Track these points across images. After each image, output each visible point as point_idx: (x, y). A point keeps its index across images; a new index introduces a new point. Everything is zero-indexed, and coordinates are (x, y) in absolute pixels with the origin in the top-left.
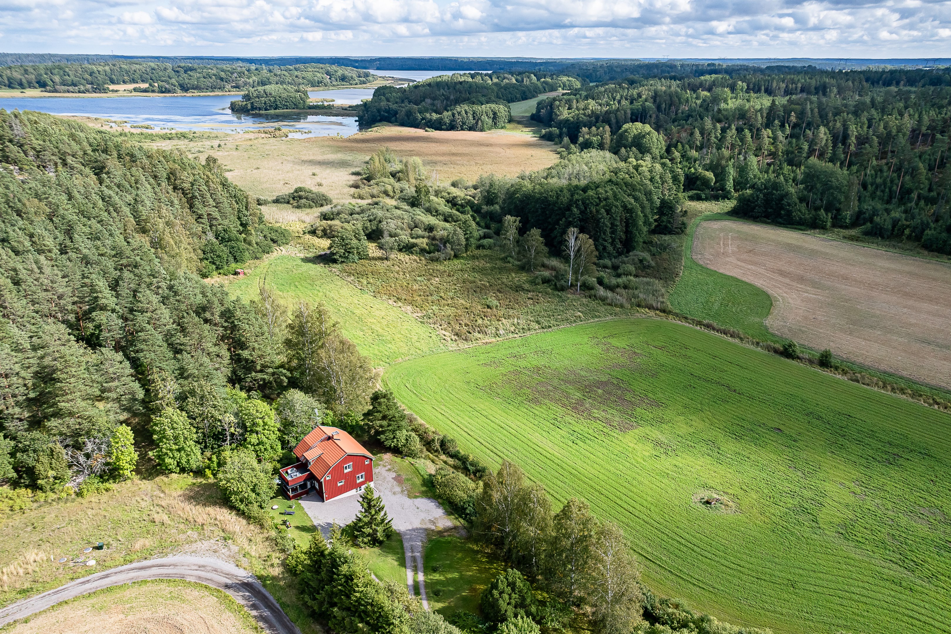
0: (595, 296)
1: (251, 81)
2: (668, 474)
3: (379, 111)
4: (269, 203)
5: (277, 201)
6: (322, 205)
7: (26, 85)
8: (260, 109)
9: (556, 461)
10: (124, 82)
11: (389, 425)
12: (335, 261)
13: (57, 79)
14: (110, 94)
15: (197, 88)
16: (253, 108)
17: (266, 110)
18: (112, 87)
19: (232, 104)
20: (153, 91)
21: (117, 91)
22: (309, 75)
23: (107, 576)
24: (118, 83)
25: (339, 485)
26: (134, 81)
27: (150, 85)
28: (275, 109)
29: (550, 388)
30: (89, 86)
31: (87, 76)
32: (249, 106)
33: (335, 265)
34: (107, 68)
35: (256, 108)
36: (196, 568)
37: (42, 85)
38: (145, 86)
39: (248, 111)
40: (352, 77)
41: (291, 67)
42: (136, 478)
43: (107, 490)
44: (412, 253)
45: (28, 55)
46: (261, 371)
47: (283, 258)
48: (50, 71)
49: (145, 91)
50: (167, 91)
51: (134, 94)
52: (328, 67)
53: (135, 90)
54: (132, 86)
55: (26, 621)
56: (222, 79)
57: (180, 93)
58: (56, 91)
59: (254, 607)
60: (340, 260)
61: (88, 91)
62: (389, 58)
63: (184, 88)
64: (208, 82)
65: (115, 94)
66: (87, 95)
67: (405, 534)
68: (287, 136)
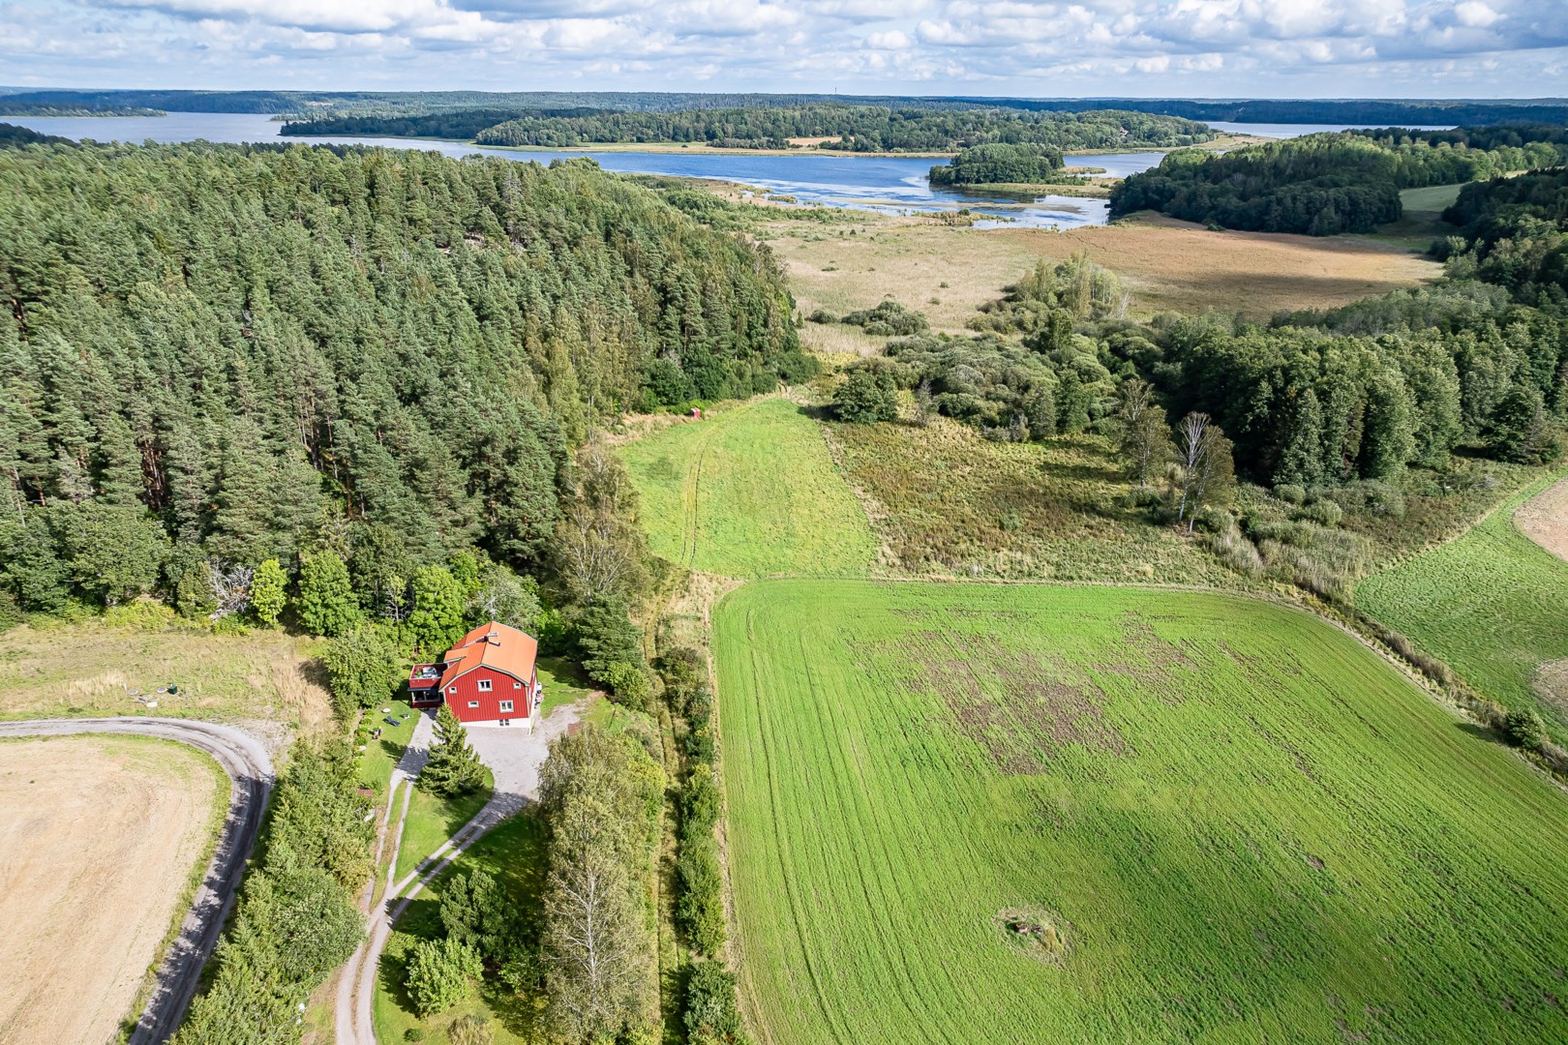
0: (1211, 544)
1: (990, 135)
2: (1003, 860)
3: (1145, 190)
4: (834, 320)
5: (847, 321)
6: (906, 333)
7: (692, 136)
8: (969, 180)
9: (843, 781)
10: (815, 134)
11: (600, 649)
12: (837, 418)
13: (730, 128)
14: (788, 152)
15: (906, 145)
16: (958, 179)
17: (978, 181)
18: (792, 141)
19: (932, 172)
20: (845, 148)
21: (798, 147)
22: (1089, 128)
23: (149, 723)
24: (806, 136)
25: (470, 705)
26: (828, 133)
27: (844, 139)
28: (992, 181)
29: (963, 672)
30: (765, 139)
31: (769, 126)
32: (953, 176)
33: (834, 424)
34: (797, 114)
35: (963, 180)
36: (233, 746)
37: (711, 136)
38: (836, 140)
39: (950, 182)
40: (1166, 134)
41: (1070, 115)
42: (280, 628)
43: (242, 634)
44: (968, 422)
45: (724, 96)
46: (523, 539)
47: (781, 402)
48: (725, 118)
49: (835, 147)
50: (864, 148)
51: (820, 151)
52: (1134, 117)
53: (823, 146)
54: (819, 140)
55: (45, 740)
56: (946, 132)
57: (879, 152)
58: (723, 145)
59: (238, 811)
60: (846, 416)
61: (761, 146)
62: (1267, 102)
63: (888, 145)
64: (924, 136)
65: (796, 151)
66: (760, 152)
67: (498, 796)
68: (971, 225)
